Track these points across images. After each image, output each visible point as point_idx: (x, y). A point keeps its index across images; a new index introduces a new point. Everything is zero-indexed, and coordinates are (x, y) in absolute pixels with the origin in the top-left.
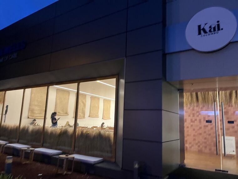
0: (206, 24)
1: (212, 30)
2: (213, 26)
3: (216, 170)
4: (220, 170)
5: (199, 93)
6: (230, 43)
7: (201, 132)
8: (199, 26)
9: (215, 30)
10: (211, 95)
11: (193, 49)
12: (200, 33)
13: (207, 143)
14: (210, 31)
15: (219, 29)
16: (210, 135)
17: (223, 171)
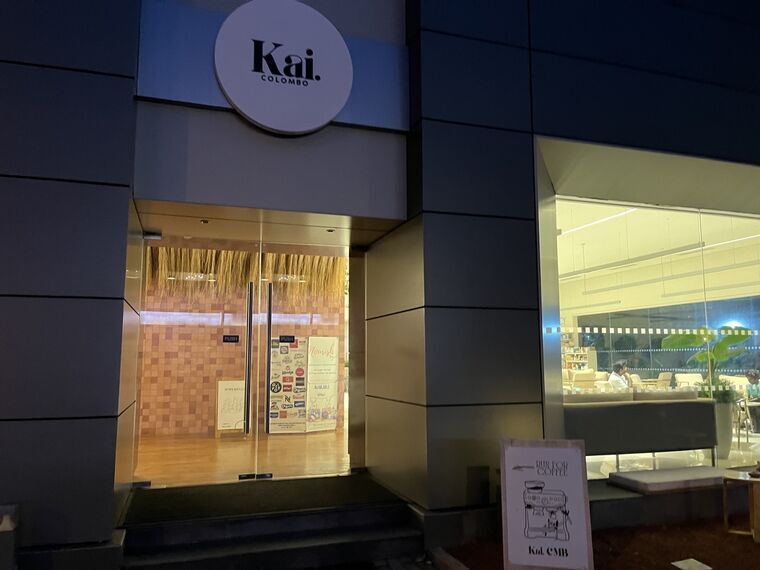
0: (277, 46)
1: (293, 70)
2: (295, 61)
3: (240, 477)
4: (252, 476)
5: (162, 251)
6: (332, 123)
7: (155, 374)
8: (258, 45)
9: (299, 74)
10: (196, 261)
11: (234, 112)
12: (258, 68)
13: (173, 405)
14: (287, 71)
15: (309, 75)
16: (180, 380)
17: (259, 476)
